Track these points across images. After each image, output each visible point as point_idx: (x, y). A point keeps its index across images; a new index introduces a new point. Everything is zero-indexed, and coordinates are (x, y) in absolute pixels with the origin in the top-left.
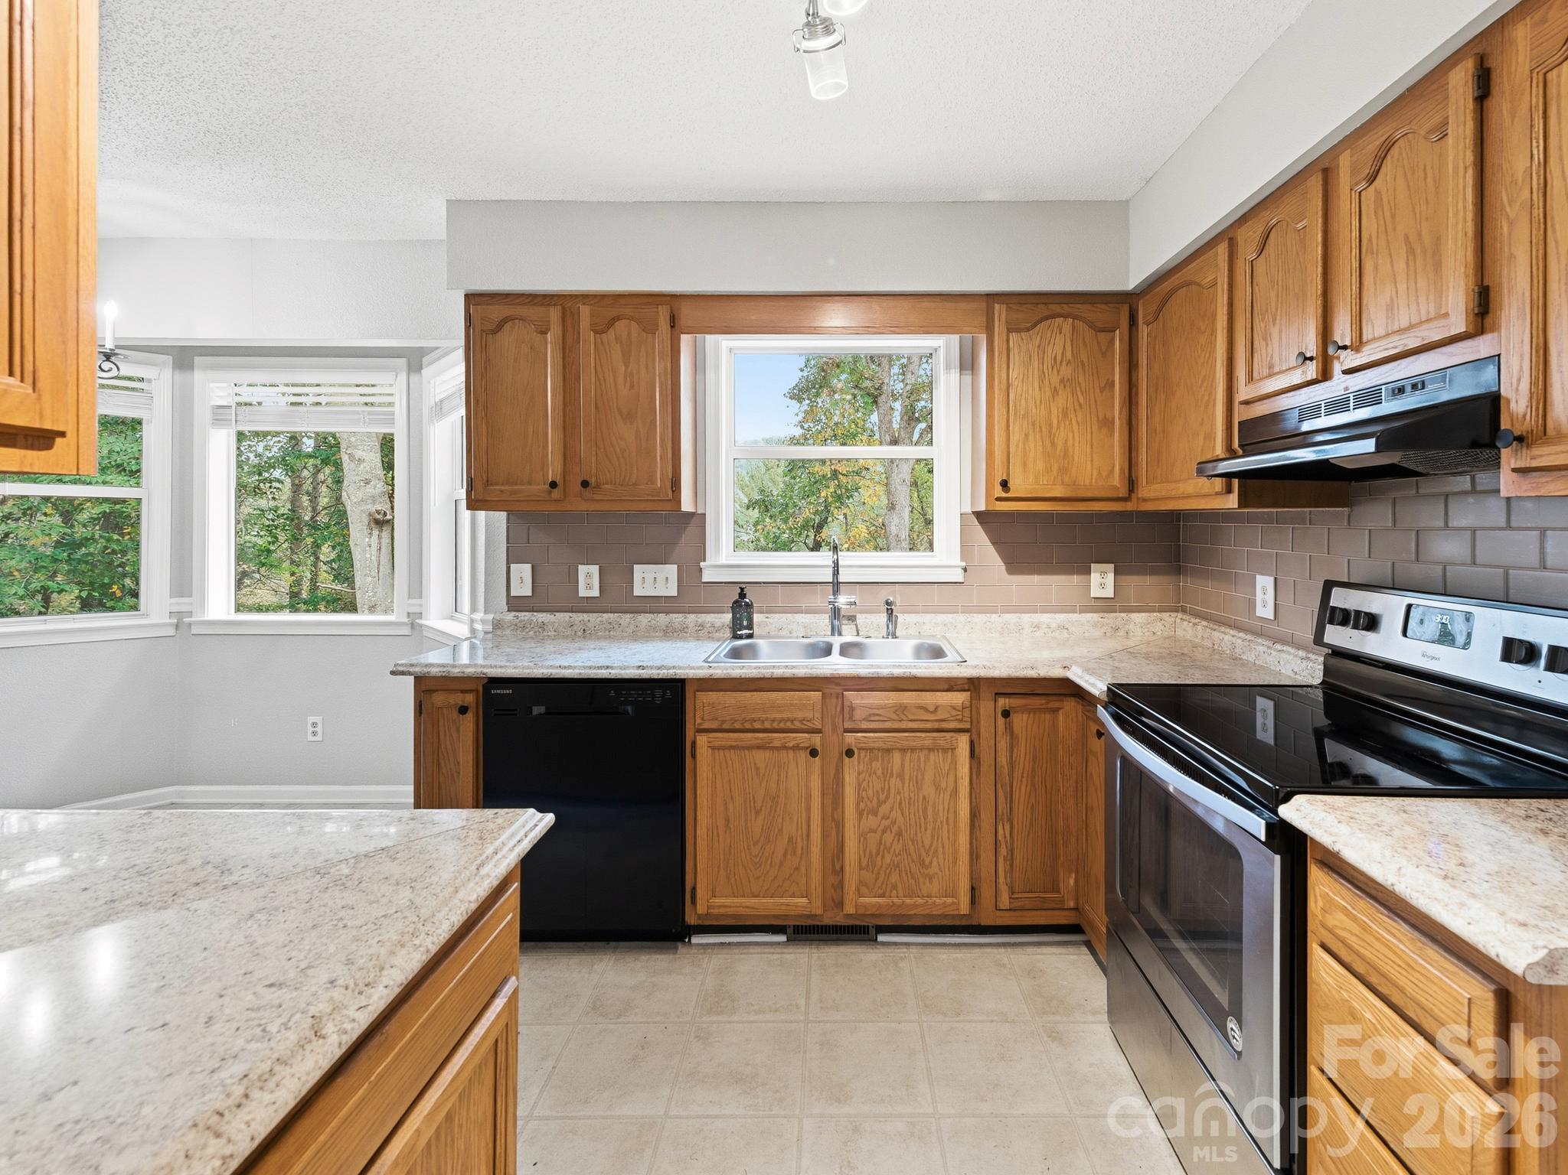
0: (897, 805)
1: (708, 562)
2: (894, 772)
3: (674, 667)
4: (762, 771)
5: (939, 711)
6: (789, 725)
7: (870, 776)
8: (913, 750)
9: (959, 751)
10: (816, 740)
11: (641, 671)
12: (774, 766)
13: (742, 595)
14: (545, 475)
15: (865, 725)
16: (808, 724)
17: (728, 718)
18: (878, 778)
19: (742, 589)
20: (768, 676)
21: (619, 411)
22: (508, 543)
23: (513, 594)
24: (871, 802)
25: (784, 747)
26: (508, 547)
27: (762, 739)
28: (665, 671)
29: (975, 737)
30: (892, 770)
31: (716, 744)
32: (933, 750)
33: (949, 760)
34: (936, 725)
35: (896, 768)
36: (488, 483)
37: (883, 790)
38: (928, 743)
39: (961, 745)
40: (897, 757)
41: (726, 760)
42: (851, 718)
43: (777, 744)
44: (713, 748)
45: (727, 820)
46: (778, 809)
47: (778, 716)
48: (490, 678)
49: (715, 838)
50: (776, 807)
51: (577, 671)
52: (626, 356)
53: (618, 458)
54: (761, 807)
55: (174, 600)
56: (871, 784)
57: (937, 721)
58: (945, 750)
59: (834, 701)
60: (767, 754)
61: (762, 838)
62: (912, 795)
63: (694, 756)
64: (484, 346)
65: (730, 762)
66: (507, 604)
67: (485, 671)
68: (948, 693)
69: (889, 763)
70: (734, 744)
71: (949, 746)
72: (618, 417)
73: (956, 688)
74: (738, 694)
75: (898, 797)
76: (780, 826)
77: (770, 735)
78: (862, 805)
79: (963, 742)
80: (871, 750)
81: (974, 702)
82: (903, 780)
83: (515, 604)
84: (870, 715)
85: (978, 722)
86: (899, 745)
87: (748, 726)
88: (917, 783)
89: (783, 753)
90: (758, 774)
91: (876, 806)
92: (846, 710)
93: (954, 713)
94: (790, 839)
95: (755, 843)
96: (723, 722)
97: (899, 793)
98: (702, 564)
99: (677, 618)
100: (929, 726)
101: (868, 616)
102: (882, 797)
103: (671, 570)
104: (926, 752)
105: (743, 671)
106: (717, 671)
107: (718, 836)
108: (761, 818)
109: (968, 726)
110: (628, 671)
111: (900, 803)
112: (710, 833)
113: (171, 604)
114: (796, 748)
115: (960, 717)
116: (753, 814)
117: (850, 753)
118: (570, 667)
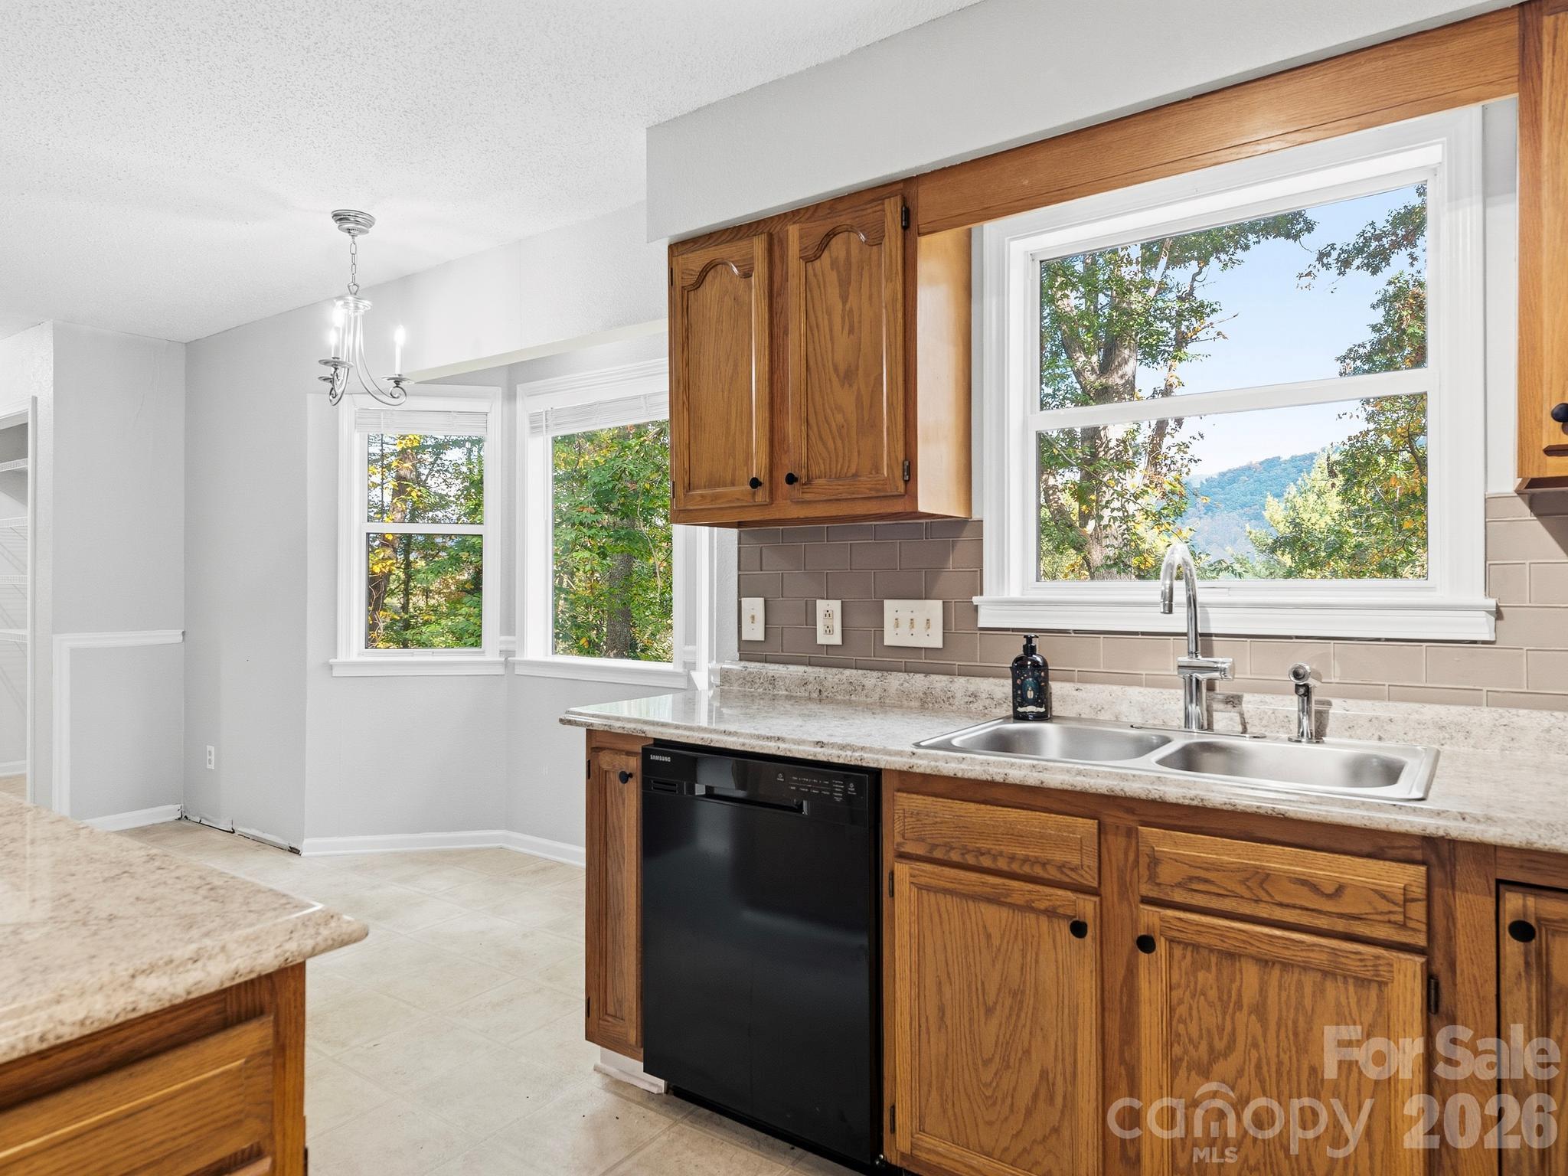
0: (1251, 1069)
1: (987, 596)
2: (1245, 1001)
3: (863, 749)
4: (996, 942)
5: (1348, 896)
6: (1038, 871)
7: (1193, 996)
8: (1286, 966)
9: (1395, 991)
10: (1087, 908)
11: (818, 750)
12: (1016, 937)
13: (1029, 649)
14: (750, 470)
15: (1179, 896)
16: (1074, 875)
17: (940, 841)
18: (1211, 1005)
19: (1029, 640)
20: (999, 778)
21: (836, 369)
22: (739, 569)
23: (744, 637)
24: (1196, 1048)
25: (1028, 908)
26: (739, 575)
27: (994, 886)
28: (849, 753)
29: (1440, 966)
30: (1239, 995)
31: (923, 880)
32: (1334, 975)
33: (1374, 1005)
34: (1340, 926)
35: (1250, 995)
36: (689, 487)
37: (1221, 1030)
38: (1319, 958)
39: (1399, 978)
40: (1250, 974)
41: (939, 911)
42: (1153, 878)
43: (1016, 899)
44: (920, 887)
45: (942, 1010)
46: (1023, 1015)
47: (1020, 852)
48: (655, 739)
49: (924, 1036)
50: (1020, 1009)
51: (741, 740)
52: (844, 284)
53: (833, 438)
54: (995, 1003)
55: (503, 638)
56: (1195, 1013)
57: (1341, 916)
58: (1362, 982)
59: (1121, 841)
60: (1005, 913)
61: (997, 1059)
62: (1285, 1058)
63: (892, 893)
64: (685, 307)
65: (945, 916)
66: (739, 650)
67: (646, 728)
68: (1371, 862)
69: (1233, 981)
70: (949, 885)
71: (1369, 975)
72: (834, 378)
73: (1391, 853)
74: (957, 804)
75: (1254, 1053)
76: (1026, 1044)
77: (1007, 882)
78: (1177, 1050)
79: (1408, 974)
80: (1196, 947)
81: (1437, 891)
82: (1263, 1020)
83: (748, 651)
84: (1191, 879)
85: (1450, 938)
86: (1252, 950)
87: (971, 860)
88: (1296, 1034)
89: (1030, 919)
90: (989, 945)
91: (1205, 1058)
92: (1144, 861)
93: (1384, 906)
94: (1044, 1074)
95: (987, 1062)
96: (934, 846)
97: (1255, 1045)
98: (976, 600)
99: (939, 682)
100: (1323, 923)
101: (1268, 698)
102: (1220, 1045)
103: (935, 607)
104: (1318, 976)
105: (963, 766)
106: (920, 762)
107: (928, 1033)
108: (994, 1022)
109: (1421, 940)
110: (801, 748)
111: (1258, 1067)
112: (916, 1024)
113: (501, 643)
114: (1051, 913)
115: (1400, 918)
116: (982, 1012)
117: (1146, 944)
118: (735, 734)
